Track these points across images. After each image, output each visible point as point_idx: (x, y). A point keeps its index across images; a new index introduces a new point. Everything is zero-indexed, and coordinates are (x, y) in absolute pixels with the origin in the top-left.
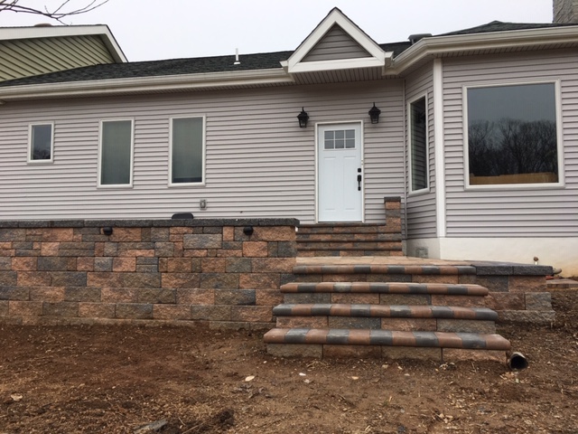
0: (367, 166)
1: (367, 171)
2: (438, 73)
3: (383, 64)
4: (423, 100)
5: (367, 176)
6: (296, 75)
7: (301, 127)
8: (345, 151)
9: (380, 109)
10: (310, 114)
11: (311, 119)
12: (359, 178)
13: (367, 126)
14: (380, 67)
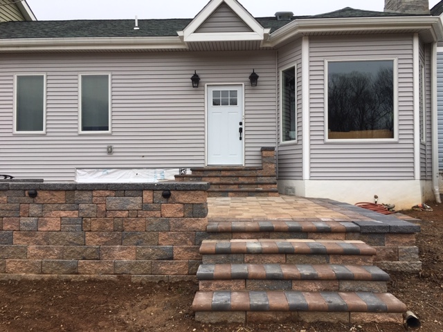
0: (247, 121)
1: (247, 125)
2: (305, 48)
3: (261, 38)
4: (293, 69)
5: (247, 129)
6: (190, 43)
7: (194, 87)
8: (230, 108)
9: (258, 74)
10: (201, 76)
11: (201, 80)
12: (241, 130)
13: (247, 87)
14: (260, 41)
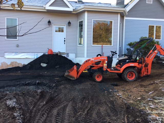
1: (67, 39)
3: (72, 10)
4: (82, 22)
6: (47, 10)
7: (49, 25)
8: (61, 33)
9: (71, 22)
11: (51, 23)
12: (65, 41)
13: (67, 26)
